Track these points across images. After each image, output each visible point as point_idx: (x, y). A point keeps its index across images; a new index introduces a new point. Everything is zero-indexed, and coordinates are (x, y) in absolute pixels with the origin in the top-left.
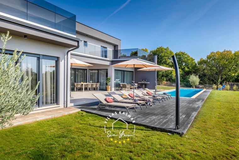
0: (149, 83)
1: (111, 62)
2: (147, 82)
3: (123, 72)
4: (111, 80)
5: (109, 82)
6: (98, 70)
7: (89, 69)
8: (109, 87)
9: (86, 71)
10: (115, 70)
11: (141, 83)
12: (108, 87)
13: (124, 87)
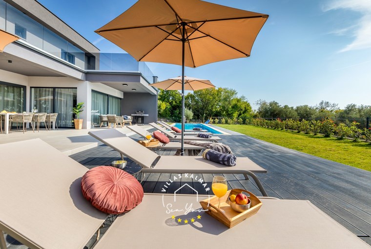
0: (148, 115)
1: (84, 74)
2: (145, 114)
3: (106, 97)
4: (84, 109)
5: (79, 111)
6: (54, 88)
7: (31, 87)
8: (81, 121)
9: (22, 89)
10: (93, 91)
11: (136, 115)
12: (78, 122)
13: (111, 120)
